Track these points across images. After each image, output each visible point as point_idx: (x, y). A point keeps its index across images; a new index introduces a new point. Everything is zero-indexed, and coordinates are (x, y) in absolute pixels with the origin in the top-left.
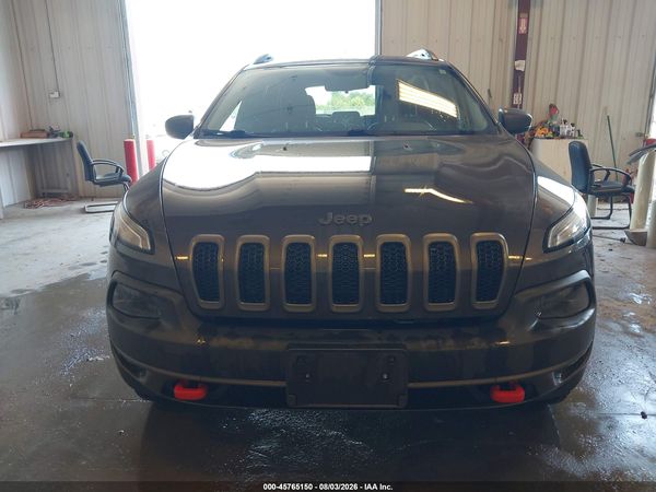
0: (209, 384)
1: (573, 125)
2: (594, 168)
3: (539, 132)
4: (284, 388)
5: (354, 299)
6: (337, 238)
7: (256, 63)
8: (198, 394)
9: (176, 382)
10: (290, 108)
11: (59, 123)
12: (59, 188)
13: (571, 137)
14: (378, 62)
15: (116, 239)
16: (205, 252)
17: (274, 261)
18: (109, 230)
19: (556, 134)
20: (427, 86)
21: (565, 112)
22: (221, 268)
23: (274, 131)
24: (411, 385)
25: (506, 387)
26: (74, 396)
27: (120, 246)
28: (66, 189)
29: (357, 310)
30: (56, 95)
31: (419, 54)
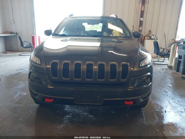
0: (54, 98)
1: (155, 36)
2: (160, 48)
3: (146, 38)
4: (73, 99)
5: (91, 78)
6: (88, 62)
7: (69, 16)
8: (51, 100)
9: (46, 97)
10: (78, 29)
11: (14, 30)
12: (13, 48)
13: (155, 39)
14: (103, 17)
15: (31, 61)
16: (54, 65)
17: (72, 68)
18: (29, 59)
19: (151, 39)
20: (115, 25)
21: (153, 32)
22: (58, 69)
23: (74, 35)
24: (105, 99)
25: (128, 101)
26: (18, 103)
27: (32, 63)
28: (15, 49)
29: (92, 80)
30: (13, 22)
31: (113, 16)
